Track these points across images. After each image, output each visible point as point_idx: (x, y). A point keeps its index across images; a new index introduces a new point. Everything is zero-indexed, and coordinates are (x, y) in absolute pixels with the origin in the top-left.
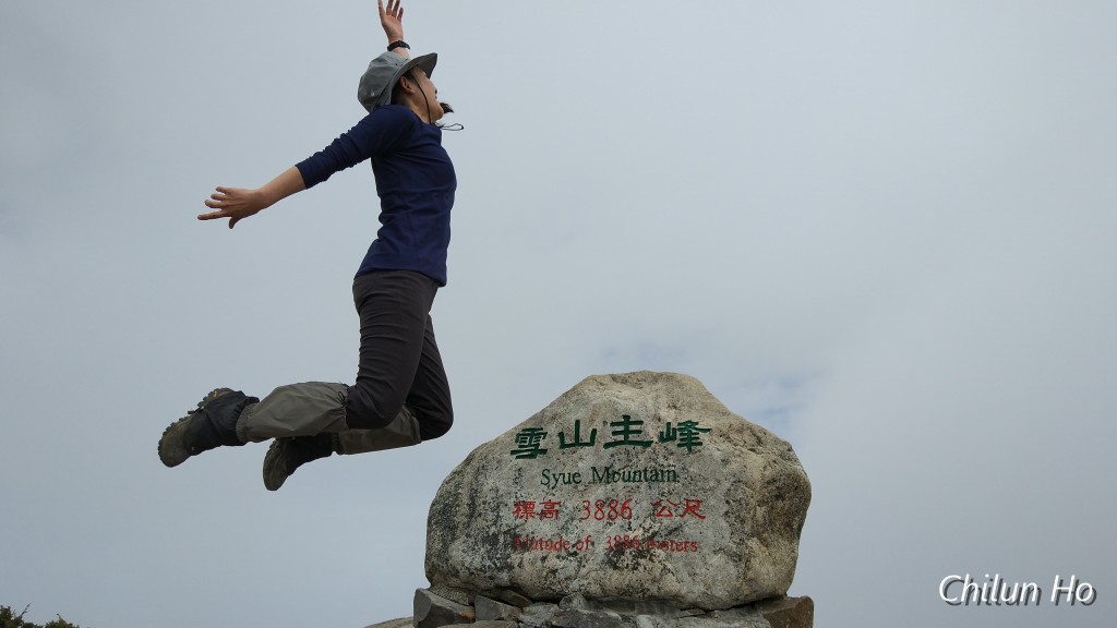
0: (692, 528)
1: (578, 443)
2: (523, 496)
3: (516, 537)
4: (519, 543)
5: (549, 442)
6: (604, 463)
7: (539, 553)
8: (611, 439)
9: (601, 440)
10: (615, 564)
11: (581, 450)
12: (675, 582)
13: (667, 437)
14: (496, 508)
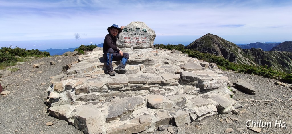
1: (132, 30)
2: (125, 37)
3: (125, 41)
5: (128, 30)
6: (135, 33)
7: (128, 43)
8: (136, 30)
9: (135, 30)
10: (137, 44)
11: (132, 32)
12: (143, 46)
13: (143, 30)
14: (122, 38)
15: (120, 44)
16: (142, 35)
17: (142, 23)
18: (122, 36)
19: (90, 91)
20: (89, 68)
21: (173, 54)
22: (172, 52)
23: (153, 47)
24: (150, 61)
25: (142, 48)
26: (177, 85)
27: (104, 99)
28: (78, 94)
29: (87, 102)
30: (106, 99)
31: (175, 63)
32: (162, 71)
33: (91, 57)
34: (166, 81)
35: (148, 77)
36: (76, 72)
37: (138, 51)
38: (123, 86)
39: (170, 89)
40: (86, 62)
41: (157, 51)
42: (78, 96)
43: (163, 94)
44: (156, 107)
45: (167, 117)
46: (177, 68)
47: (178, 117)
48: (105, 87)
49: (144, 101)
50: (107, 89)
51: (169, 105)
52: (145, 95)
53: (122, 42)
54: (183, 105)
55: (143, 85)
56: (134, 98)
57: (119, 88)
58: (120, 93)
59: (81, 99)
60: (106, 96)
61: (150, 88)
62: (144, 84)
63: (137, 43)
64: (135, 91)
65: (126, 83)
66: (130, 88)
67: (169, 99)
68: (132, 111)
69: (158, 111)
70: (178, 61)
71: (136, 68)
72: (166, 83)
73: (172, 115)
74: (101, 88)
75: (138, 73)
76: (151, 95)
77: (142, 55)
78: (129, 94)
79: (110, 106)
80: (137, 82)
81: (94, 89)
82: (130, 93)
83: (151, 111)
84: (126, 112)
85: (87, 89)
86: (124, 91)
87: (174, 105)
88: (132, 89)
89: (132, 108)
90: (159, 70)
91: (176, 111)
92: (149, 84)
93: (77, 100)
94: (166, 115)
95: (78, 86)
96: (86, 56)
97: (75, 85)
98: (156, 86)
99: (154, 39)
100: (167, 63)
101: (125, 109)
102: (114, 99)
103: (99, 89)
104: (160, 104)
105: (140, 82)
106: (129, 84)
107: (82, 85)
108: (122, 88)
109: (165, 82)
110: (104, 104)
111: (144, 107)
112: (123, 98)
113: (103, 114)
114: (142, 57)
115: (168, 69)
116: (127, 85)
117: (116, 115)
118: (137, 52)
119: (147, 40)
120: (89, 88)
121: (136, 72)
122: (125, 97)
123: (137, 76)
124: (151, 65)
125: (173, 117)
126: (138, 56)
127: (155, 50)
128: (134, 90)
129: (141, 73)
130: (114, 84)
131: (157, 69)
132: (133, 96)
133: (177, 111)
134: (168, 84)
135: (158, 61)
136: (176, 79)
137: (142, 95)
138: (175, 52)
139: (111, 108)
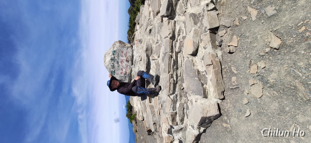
0: (124, 52)
2: (120, 73)
4: (126, 74)
5: (113, 70)
6: (116, 63)
7: (127, 71)
8: (113, 61)
9: (113, 63)
10: (129, 61)
11: (115, 65)
12: (131, 55)
13: (114, 54)
14: (121, 77)
15: (128, 79)
16: (118, 56)
17: (105, 55)
18: (119, 76)
19: (175, 112)
20: (151, 111)
21: (141, 23)
22: (139, 24)
23: (132, 45)
24: (147, 49)
25: (133, 56)
26: (175, 22)
27: (184, 98)
28: (177, 123)
29: (186, 115)
30: (184, 96)
31: (150, 21)
32: (158, 37)
33: (140, 109)
34: (170, 33)
35: (164, 53)
36: (155, 124)
37: (136, 60)
38: (172, 79)
39: (179, 30)
40: (144, 114)
41: (137, 41)
42: (178, 123)
43: (184, 38)
44: (197, 47)
45: (208, 36)
46: (156, 20)
47: (210, 25)
48: (172, 97)
49: (189, 59)
50: (174, 95)
51: (196, 33)
52: (184, 57)
53: (125, 77)
54: (198, 18)
55: (172, 59)
56: (185, 68)
57: (174, 83)
58: (179, 83)
59: (182, 120)
60: (181, 96)
61: (177, 51)
62: (172, 57)
63: (127, 61)
64: (178, 67)
65: (170, 76)
66: (175, 72)
67: (190, 32)
68: (198, 71)
69: (202, 45)
70: (148, 18)
71: (154, 64)
72: (173, 34)
73: (206, 30)
74: (172, 100)
75: (159, 63)
76: (183, 51)
77: (140, 56)
78: (181, 74)
79: (192, 93)
80: (169, 65)
81: (173, 108)
82: (180, 72)
83: (201, 52)
84: (199, 78)
85: (172, 114)
86: (177, 78)
87: (197, 27)
88: (176, 70)
89: (196, 72)
90: (158, 40)
91: (203, 26)
92: (172, 52)
93: (182, 124)
94: (206, 37)
95: (169, 123)
96: (139, 113)
97: (168, 125)
98: (175, 45)
99: (124, 43)
100: (150, 30)
101: (196, 78)
102: (185, 89)
103: (174, 103)
104: (194, 43)
105: (169, 61)
106: (171, 73)
107: (169, 118)
108: (174, 80)
109: (171, 35)
110: (188, 99)
111: (196, 59)
112: (184, 80)
113: (199, 101)
114: (142, 57)
115: (157, 30)
116: (172, 75)
117: (201, 88)
118: (137, 62)
119: (125, 50)
120: (171, 113)
121: (158, 65)
122: (184, 78)
123: (163, 64)
124: (151, 48)
125: (209, 30)
126: (141, 61)
127: (135, 42)
128: (177, 69)
129: (160, 60)
130: (170, 88)
131: (157, 43)
132: (183, 69)
133: (203, 24)
134: (174, 32)
135: (148, 41)
136: (169, 23)
137: (183, 60)
138: (138, 20)
139: (193, 92)
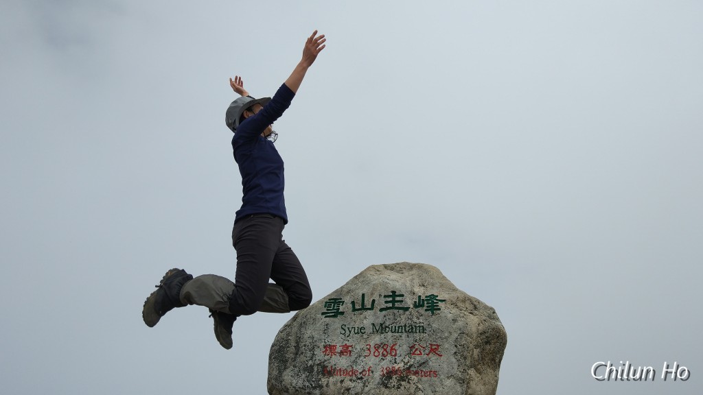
0: (434, 362)
1: (363, 308)
2: (329, 341)
3: (325, 367)
4: (327, 371)
5: (346, 307)
6: (380, 321)
7: (339, 378)
8: (384, 306)
9: (377, 307)
10: (386, 386)
11: (365, 313)
13: (419, 304)
14: (313, 349)
15: (300, 383)
18: (316, 336)
53: (309, 370)
63: (387, 377)
119: (445, 363)
